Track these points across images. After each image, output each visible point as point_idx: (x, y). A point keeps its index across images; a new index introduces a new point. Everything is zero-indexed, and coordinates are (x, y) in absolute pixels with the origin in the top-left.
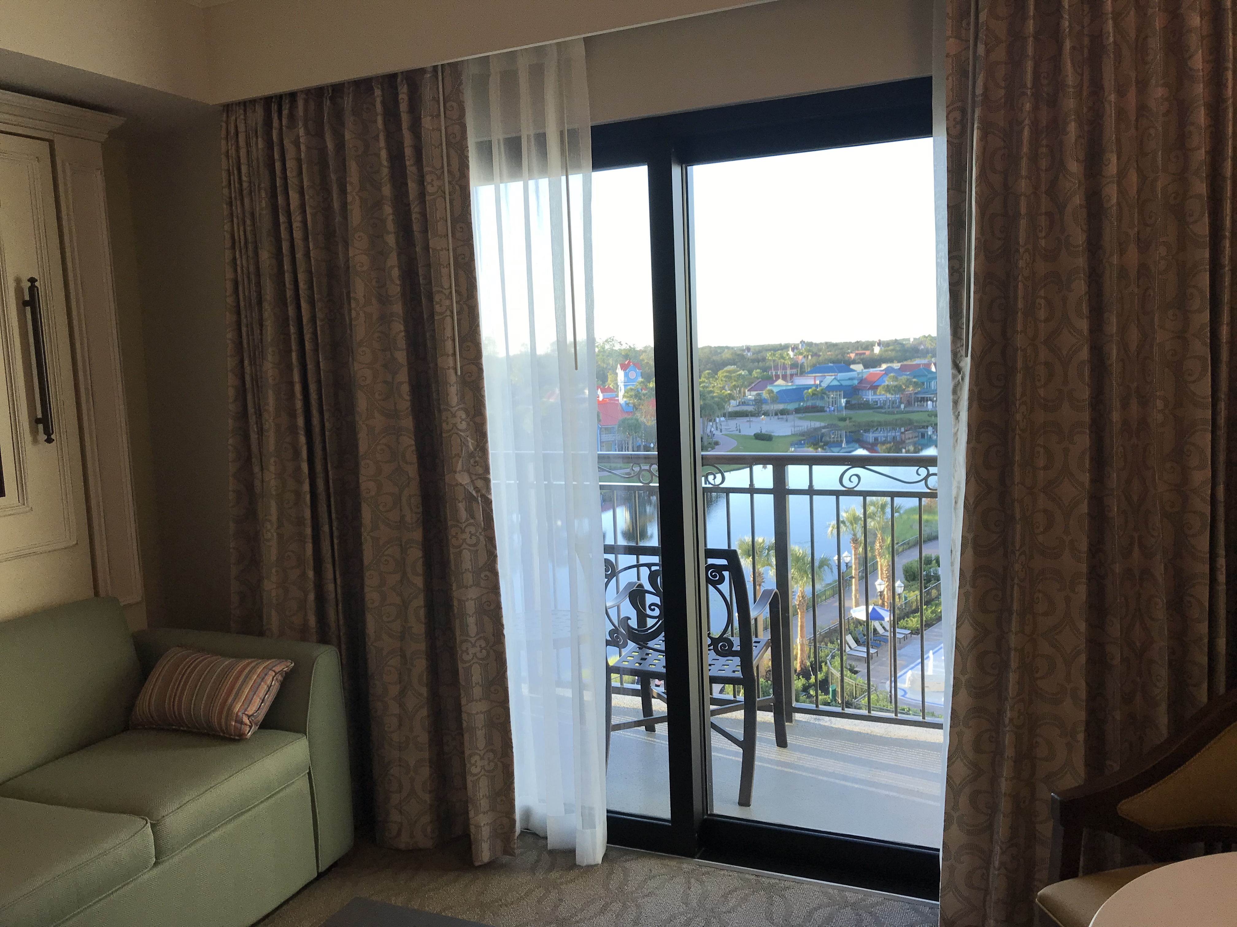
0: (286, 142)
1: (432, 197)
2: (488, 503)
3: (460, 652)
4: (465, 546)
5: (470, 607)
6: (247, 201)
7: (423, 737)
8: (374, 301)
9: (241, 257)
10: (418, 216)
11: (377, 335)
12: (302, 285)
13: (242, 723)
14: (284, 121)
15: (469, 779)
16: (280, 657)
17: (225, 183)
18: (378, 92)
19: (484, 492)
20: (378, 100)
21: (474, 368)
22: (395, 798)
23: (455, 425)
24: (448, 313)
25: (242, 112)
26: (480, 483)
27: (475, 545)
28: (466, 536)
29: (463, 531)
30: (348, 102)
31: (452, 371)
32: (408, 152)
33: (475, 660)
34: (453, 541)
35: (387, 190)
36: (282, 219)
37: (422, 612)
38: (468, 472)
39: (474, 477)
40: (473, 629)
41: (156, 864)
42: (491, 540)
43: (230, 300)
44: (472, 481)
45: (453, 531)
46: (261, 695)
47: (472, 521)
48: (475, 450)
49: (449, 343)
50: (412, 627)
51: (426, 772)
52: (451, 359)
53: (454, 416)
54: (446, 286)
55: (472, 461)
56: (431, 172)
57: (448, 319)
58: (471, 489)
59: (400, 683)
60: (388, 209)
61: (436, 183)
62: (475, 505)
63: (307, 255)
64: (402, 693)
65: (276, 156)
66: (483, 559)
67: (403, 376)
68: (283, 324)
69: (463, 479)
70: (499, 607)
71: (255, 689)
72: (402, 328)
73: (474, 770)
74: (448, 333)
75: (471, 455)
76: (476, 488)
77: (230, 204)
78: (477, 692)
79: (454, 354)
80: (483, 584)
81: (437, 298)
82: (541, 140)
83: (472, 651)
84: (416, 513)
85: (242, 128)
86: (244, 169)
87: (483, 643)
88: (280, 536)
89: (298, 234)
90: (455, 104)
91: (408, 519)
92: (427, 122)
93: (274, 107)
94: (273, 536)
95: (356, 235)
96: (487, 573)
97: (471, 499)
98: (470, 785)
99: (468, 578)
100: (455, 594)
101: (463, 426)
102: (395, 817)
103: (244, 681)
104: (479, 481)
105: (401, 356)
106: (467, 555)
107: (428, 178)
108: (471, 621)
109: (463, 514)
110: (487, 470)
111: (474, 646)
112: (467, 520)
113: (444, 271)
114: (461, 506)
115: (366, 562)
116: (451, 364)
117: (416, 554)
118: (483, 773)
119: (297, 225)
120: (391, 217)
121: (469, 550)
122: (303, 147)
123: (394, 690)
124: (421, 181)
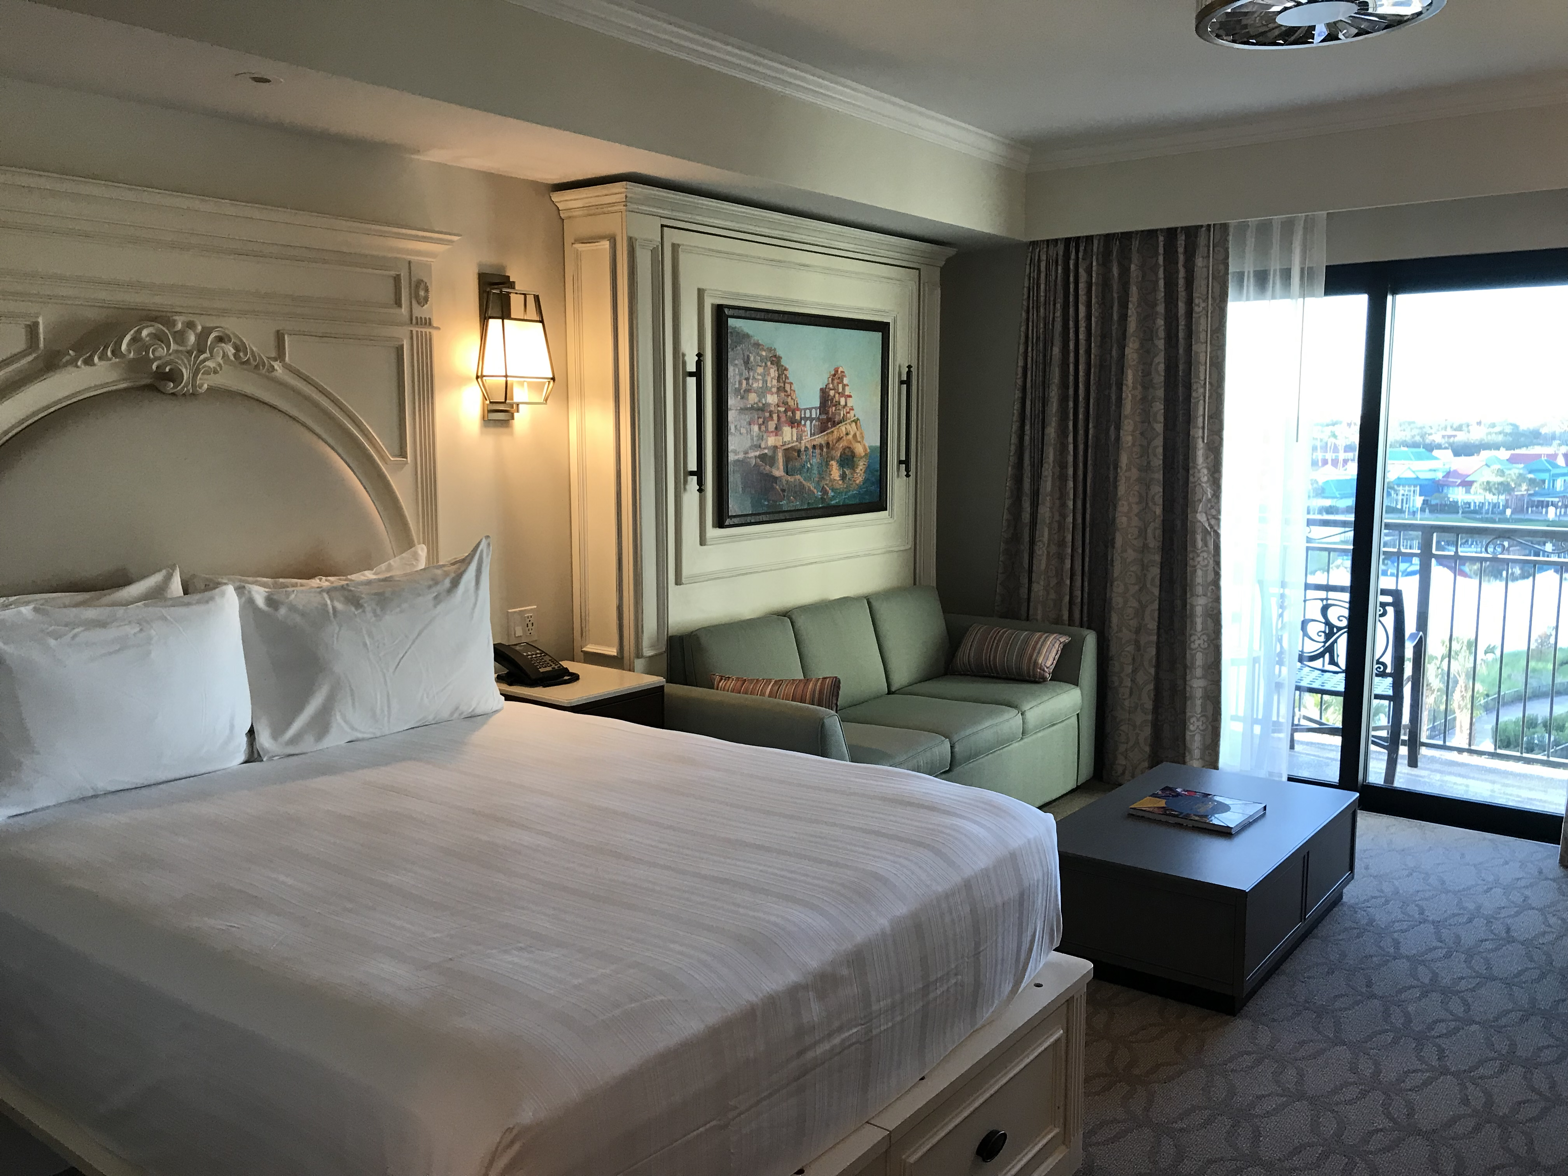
0: (1081, 270)
1: (1197, 315)
2: (1217, 535)
3: (1188, 642)
4: (1198, 566)
5: (1199, 610)
6: (1042, 310)
7: (1149, 705)
8: (1139, 387)
9: (1032, 350)
10: (1183, 327)
11: (1138, 411)
12: (1081, 374)
13: (1044, 670)
14: (1081, 255)
15: (1188, 733)
16: (1062, 633)
17: (1025, 297)
18: (1161, 238)
19: (1216, 528)
20: (1161, 244)
21: (1216, 437)
22: (1122, 748)
23: (1199, 478)
24: (1202, 397)
25: (1045, 246)
26: (1213, 522)
27: (1207, 566)
28: (1200, 559)
29: (1198, 556)
30: (1135, 244)
31: (1200, 441)
32: (1181, 282)
33: (1199, 649)
34: (1191, 562)
35: (1161, 308)
36: (1071, 324)
37: (1156, 614)
38: (1206, 513)
39: (1209, 517)
40: (1199, 627)
41: (1022, 739)
42: (1218, 563)
43: (1020, 382)
44: (1208, 520)
45: (1191, 556)
46: (1054, 655)
47: (1205, 548)
48: (1212, 497)
49: (1200, 420)
50: (1146, 625)
51: (1148, 731)
52: (1201, 431)
53: (1199, 472)
54: (1202, 378)
55: (1209, 506)
56: (1199, 297)
57: (1202, 402)
58: (1207, 525)
59: (1133, 664)
60: (1160, 322)
61: (1203, 305)
62: (1208, 538)
63: (1088, 352)
64: (1135, 671)
65: (1071, 279)
66: (1211, 577)
67: (1159, 442)
68: (1064, 399)
69: (1202, 517)
70: (1219, 613)
71: (1049, 651)
72: (1163, 407)
73: (1192, 728)
74: (1201, 412)
75: (1209, 501)
76: (1210, 525)
77: (1028, 312)
78: (1199, 672)
79: (1203, 428)
80: (1209, 594)
81: (1194, 387)
82: (1286, 275)
83: (1197, 642)
84: (1159, 541)
85: (1044, 257)
86: (1042, 287)
87: (1205, 637)
88: (1048, 553)
89: (1082, 336)
90: (1222, 250)
91: (1151, 545)
92: (1199, 262)
93: (1073, 244)
94: (1043, 552)
95: (1132, 339)
96: (1213, 587)
97: (1206, 532)
98: (1188, 738)
99: (1199, 590)
100: (1188, 601)
101: (1205, 479)
102: (1121, 761)
103: (1042, 645)
104: (1213, 520)
105: (1159, 427)
106: (1199, 573)
107: (1196, 301)
108: (1199, 621)
109: (1200, 544)
110: (1219, 512)
111: (1199, 639)
112: (1202, 547)
113: (1202, 368)
114: (1199, 537)
115: (1115, 575)
116: (1200, 434)
117: (1155, 571)
118: (1198, 730)
119: (1082, 329)
120: (1163, 327)
121: (1202, 570)
122: (1094, 275)
123: (1129, 669)
124: (1190, 302)
